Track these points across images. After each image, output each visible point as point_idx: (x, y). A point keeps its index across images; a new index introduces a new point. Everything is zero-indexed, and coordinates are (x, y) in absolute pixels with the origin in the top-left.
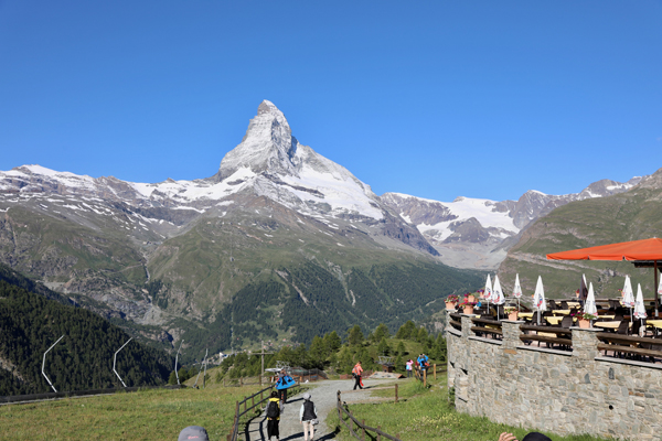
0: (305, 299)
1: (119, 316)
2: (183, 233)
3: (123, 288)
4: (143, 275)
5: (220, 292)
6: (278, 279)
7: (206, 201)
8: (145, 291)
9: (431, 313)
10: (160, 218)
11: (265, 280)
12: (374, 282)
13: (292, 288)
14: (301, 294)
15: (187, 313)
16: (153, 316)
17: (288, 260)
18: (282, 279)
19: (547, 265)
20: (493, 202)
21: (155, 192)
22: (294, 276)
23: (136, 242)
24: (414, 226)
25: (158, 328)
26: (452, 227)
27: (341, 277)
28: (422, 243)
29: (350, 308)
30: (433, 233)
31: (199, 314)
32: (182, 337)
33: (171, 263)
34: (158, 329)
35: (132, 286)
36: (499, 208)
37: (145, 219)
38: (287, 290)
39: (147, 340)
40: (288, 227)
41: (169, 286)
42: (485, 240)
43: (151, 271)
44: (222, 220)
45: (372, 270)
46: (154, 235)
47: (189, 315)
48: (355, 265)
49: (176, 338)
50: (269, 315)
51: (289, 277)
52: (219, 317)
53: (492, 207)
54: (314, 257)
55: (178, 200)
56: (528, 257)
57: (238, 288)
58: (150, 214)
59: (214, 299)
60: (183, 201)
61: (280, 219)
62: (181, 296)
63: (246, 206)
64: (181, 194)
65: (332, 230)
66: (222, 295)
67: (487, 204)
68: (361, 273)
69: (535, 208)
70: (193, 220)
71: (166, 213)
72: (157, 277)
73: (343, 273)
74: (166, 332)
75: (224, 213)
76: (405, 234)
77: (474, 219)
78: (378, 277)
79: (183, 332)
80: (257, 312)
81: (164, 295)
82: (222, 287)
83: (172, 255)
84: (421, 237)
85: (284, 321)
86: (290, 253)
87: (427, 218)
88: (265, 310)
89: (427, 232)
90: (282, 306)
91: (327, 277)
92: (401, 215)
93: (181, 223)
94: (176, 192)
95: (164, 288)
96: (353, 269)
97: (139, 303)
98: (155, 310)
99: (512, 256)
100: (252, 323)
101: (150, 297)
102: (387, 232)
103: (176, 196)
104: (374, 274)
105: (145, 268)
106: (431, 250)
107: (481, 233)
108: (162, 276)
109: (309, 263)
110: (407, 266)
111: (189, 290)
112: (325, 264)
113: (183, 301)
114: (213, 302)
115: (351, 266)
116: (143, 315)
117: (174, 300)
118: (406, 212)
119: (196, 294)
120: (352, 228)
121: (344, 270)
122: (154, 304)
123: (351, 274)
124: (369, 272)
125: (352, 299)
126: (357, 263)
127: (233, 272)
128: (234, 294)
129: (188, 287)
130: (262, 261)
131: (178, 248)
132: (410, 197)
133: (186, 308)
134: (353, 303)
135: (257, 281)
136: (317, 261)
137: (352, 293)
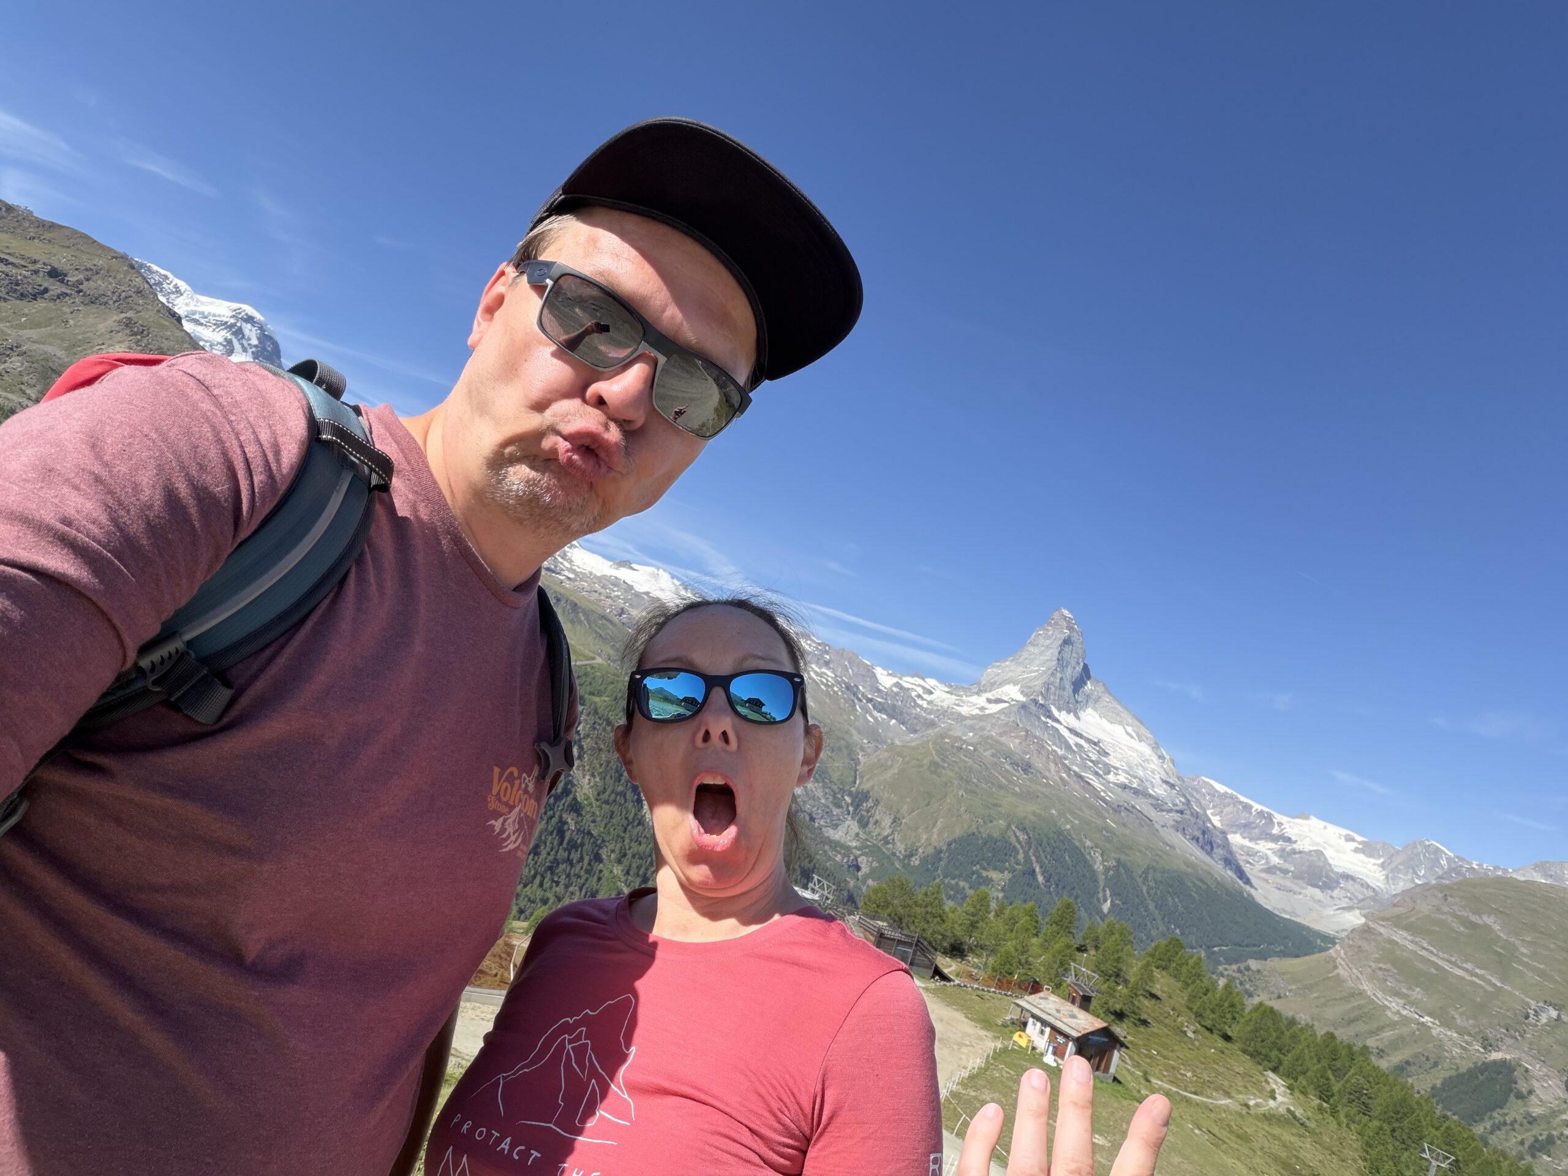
0: (1040, 878)
1: (807, 818)
2: (913, 744)
3: (823, 787)
4: (851, 779)
5: (935, 830)
6: (1013, 840)
7: (952, 714)
8: (848, 799)
9: (1219, 963)
10: (891, 717)
11: (996, 834)
12: (1145, 889)
13: (1027, 856)
14: (1038, 869)
15: (888, 843)
16: (846, 832)
17: (1033, 818)
18: (1020, 843)
19: (1433, 958)
20: (1359, 838)
21: (897, 685)
22: (1034, 842)
23: (856, 737)
24: (1224, 833)
25: (848, 849)
26: (1282, 854)
27: (1099, 867)
28: (1230, 861)
29: (1100, 912)
30: (1250, 853)
31: (900, 848)
32: (873, 871)
33: (888, 775)
34: (846, 850)
35: (835, 788)
36: (1367, 849)
37: (876, 714)
38: (1021, 856)
39: (829, 859)
40: (1046, 778)
41: (877, 802)
42: (1332, 889)
43: (862, 777)
44: (965, 741)
45: (1146, 872)
46: (879, 735)
47: (890, 846)
48: (1123, 857)
49: (865, 869)
50: (988, 881)
51: (1029, 842)
52: (924, 861)
53: (1355, 845)
54: (1068, 827)
55: (919, 702)
56: (1401, 937)
57: (958, 832)
58: (880, 708)
59: (925, 837)
60: (925, 704)
61: (1038, 763)
62: (887, 822)
63: (1001, 735)
64: (925, 696)
65: (1103, 799)
66: (935, 836)
67: (1349, 839)
68: (1129, 871)
69: (1431, 869)
70: (930, 731)
71: (901, 713)
72: (866, 786)
73: (1104, 861)
74: (856, 859)
75: (971, 734)
76: (1208, 840)
77: (1319, 853)
78: (1152, 884)
79: (875, 864)
80: (973, 873)
81: (868, 811)
82: (939, 825)
83: (891, 766)
84: (1231, 853)
85: (1005, 897)
86: (1038, 811)
87: (1246, 828)
88: (984, 874)
89: (1242, 847)
90: (1007, 875)
91: (1081, 859)
92: (1209, 812)
93: (915, 731)
94: (921, 691)
95: (870, 803)
96: (1118, 861)
97: (836, 811)
98: (853, 825)
99: (1372, 925)
100: (962, 884)
101: (851, 809)
102: (1180, 828)
103: (919, 696)
104: (1146, 879)
105: (856, 770)
106: (1241, 874)
107: (1328, 877)
108: (873, 787)
109: (1059, 833)
110: (1199, 884)
111: (898, 816)
112: (1081, 841)
113: (888, 826)
114: (923, 841)
115: (1117, 856)
116: (835, 827)
117: (877, 822)
118: (1217, 810)
119: (906, 824)
120: (1133, 807)
121: (1105, 857)
122: (853, 818)
123: (1114, 867)
124: (1140, 873)
125: (1105, 901)
126: (1127, 855)
127: (958, 810)
128: (951, 839)
129: (898, 811)
130: (999, 809)
131: (901, 759)
132: (1229, 791)
133: (888, 836)
134: (1106, 907)
135: (985, 831)
136: (1072, 833)
137: (1108, 892)
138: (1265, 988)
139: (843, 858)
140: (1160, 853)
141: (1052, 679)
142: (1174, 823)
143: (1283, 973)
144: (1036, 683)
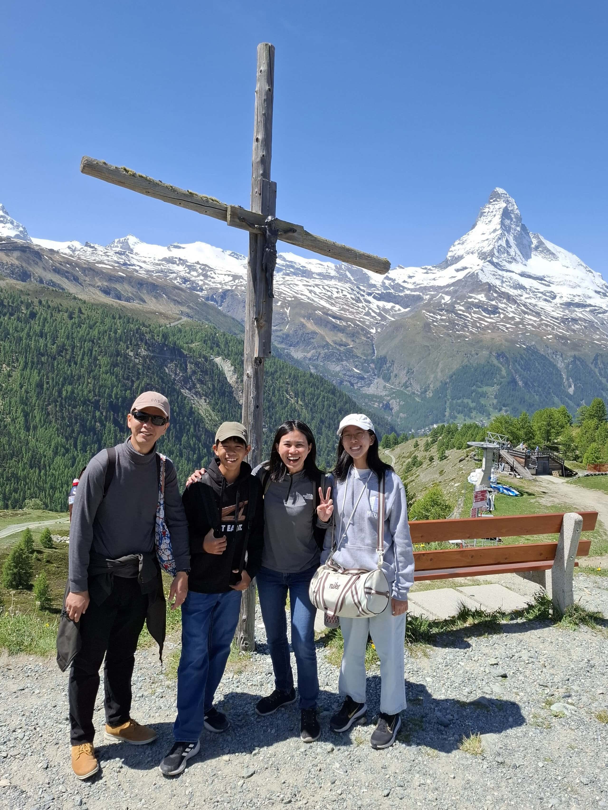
0: (520, 383)
1: (349, 385)
2: (409, 315)
4: (371, 351)
5: (439, 370)
6: (496, 362)
7: (432, 287)
8: (372, 366)
10: (389, 301)
11: (483, 362)
12: (597, 370)
13: (508, 371)
14: (518, 378)
15: (407, 387)
16: (377, 387)
17: (507, 344)
18: (501, 363)
22: (511, 360)
27: (560, 365)
29: (568, 395)
31: (417, 388)
32: (402, 408)
33: (396, 341)
34: (380, 399)
35: (362, 360)
37: (377, 302)
38: (504, 372)
39: (370, 407)
40: (510, 314)
41: (393, 362)
43: (378, 348)
45: (596, 359)
47: (409, 388)
48: (577, 353)
49: (396, 408)
50: (484, 395)
51: (507, 361)
52: (436, 392)
54: (534, 343)
55: (406, 285)
57: (456, 367)
58: (380, 297)
59: (432, 376)
60: (411, 286)
61: (502, 304)
62: (403, 372)
64: (410, 280)
65: (554, 317)
66: (440, 374)
68: (582, 362)
70: (419, 303)
71: (395, 297)
72: (383, 353)
73: (564, 360)
74: (388, 402)
75: (449, 298)
78: (601, 366)
79: (402, 403)
80: (473, 392)
81: (388, 370)
85: (497, 403)
88: (480, 390)
90: (496, 387)
91: (547, 363)
93: (407, 307)
94: (405, 278)
95: (389, 364)
96: (575, 357)
97: (366, 375)
98: (380, 381)
101: (376, 371)
104: (597, 363)
105: (373, 344)
108: (387, 353)
109: (529, 349)
111: (410, 367)
112: (545, 351)
113: (405, 376)
114: (432, 379)
115: (573, 353)
116: (369, 385)
117: (396, 375)
119: (417, 371)
120: (577, 316)
121: (564, 356)
122: (378, 377)
123: (571, 362)
124: (591, 361)
125: (570, 386)
126: (579, 351)
127: (452, 352)
128: (451, 373)
129: (410, 364)
130: (482, 344)
133: (406, 382)
134: (571, 391)
135: (474, 362)
136: (537, 347)
137: (571, 380)
139: (379, 404)
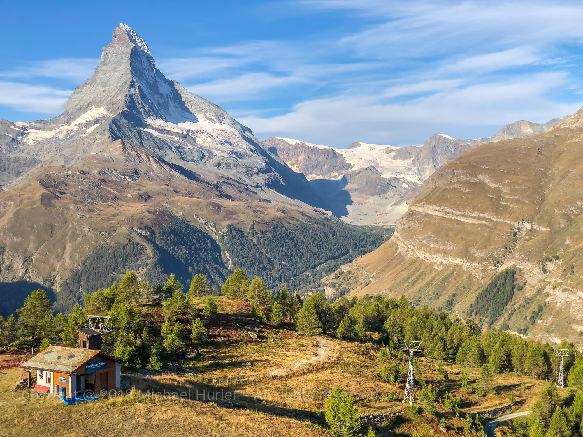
2: (20, 185)
5: (66, 256)
6: (138, 239)
9: (322, 277)
11: (123, 241)
12: (255, 240)
13: (154, 251)
17: (151, 216)
19: (454, 217)
22: (157, 235)
24: (302, 175)
27: (215, 237)
33: (4, 221)
38: (149, 252)
40: (151, 178)
42: (385, 192)
44: (69, 169)
45: (252, 227)
48: (231, 222)
51: (151, 238)
52: (65, 286)
53: (394, 153)
54: (182, 213)
57: (87, 250)
59: (59, 264)
61: (141, 168)
66: (68, 261)
68: (239, 232)
69: (444, 154)
70: (34, 169)
75: (72, 161)
76: (292, 186)
77: (372, 168)
78: (260, 235)
80: (112, 279)
82: (68, 249)
83: (5, 212)
86: (153, 209)
90: (143, 271)
91: (199, 235)
92: (288, 163)
96: (229, 227)
99: (414, 209)
104: (254, 232)
107: (381, 184)
109: (176, 221)
110: (294, 222)
111: (27, 255)
112: (195, 221)
113: (20, 267)
114: (57, 269)
115: (226, 223)
118: (294, 160)
119: (36, 259)
120: (229, 179)
121: (217, 227)
123: (226, 233)
124: (248, 230)
125: (227, 262)
126: (234, 219)
127: (82, 231)
128: (83, 258)
129: (26, 251)
130: (118, 218)
131: (12, 203)
132: (299, 142)
135: (112, 242)
136: (186, 217)
137: (228, 254)
138: (356, 282)
140: (258, 209)
141: (132, 90)
142: (264, 181)
143: (366, 266)
144: (119, 98)
